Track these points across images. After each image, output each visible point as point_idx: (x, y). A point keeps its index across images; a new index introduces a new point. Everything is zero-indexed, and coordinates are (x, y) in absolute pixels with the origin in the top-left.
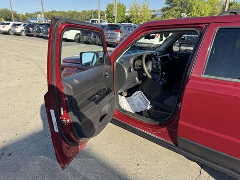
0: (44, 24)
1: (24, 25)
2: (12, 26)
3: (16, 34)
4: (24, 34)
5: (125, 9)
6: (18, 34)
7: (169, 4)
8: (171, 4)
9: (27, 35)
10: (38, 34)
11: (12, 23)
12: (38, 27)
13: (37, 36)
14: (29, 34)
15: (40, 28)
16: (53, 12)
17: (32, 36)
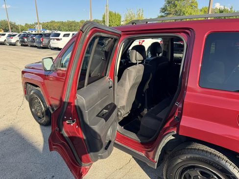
0: (37, 34)
1: (19, 36)
2: (8, 37)
3: (12, 44)
4: (19, 44)
5: (120, 18)
6: (14, 45)
7: (163, 12)
8: (166, 12)
9: (22, 45)
10: (32, 44)
11: (7, 34)
12: (32, 37)
13: (32, 46)
14: (24, 45)
15: (34, 38)
16: (52, 22)
17: (27, 46)
